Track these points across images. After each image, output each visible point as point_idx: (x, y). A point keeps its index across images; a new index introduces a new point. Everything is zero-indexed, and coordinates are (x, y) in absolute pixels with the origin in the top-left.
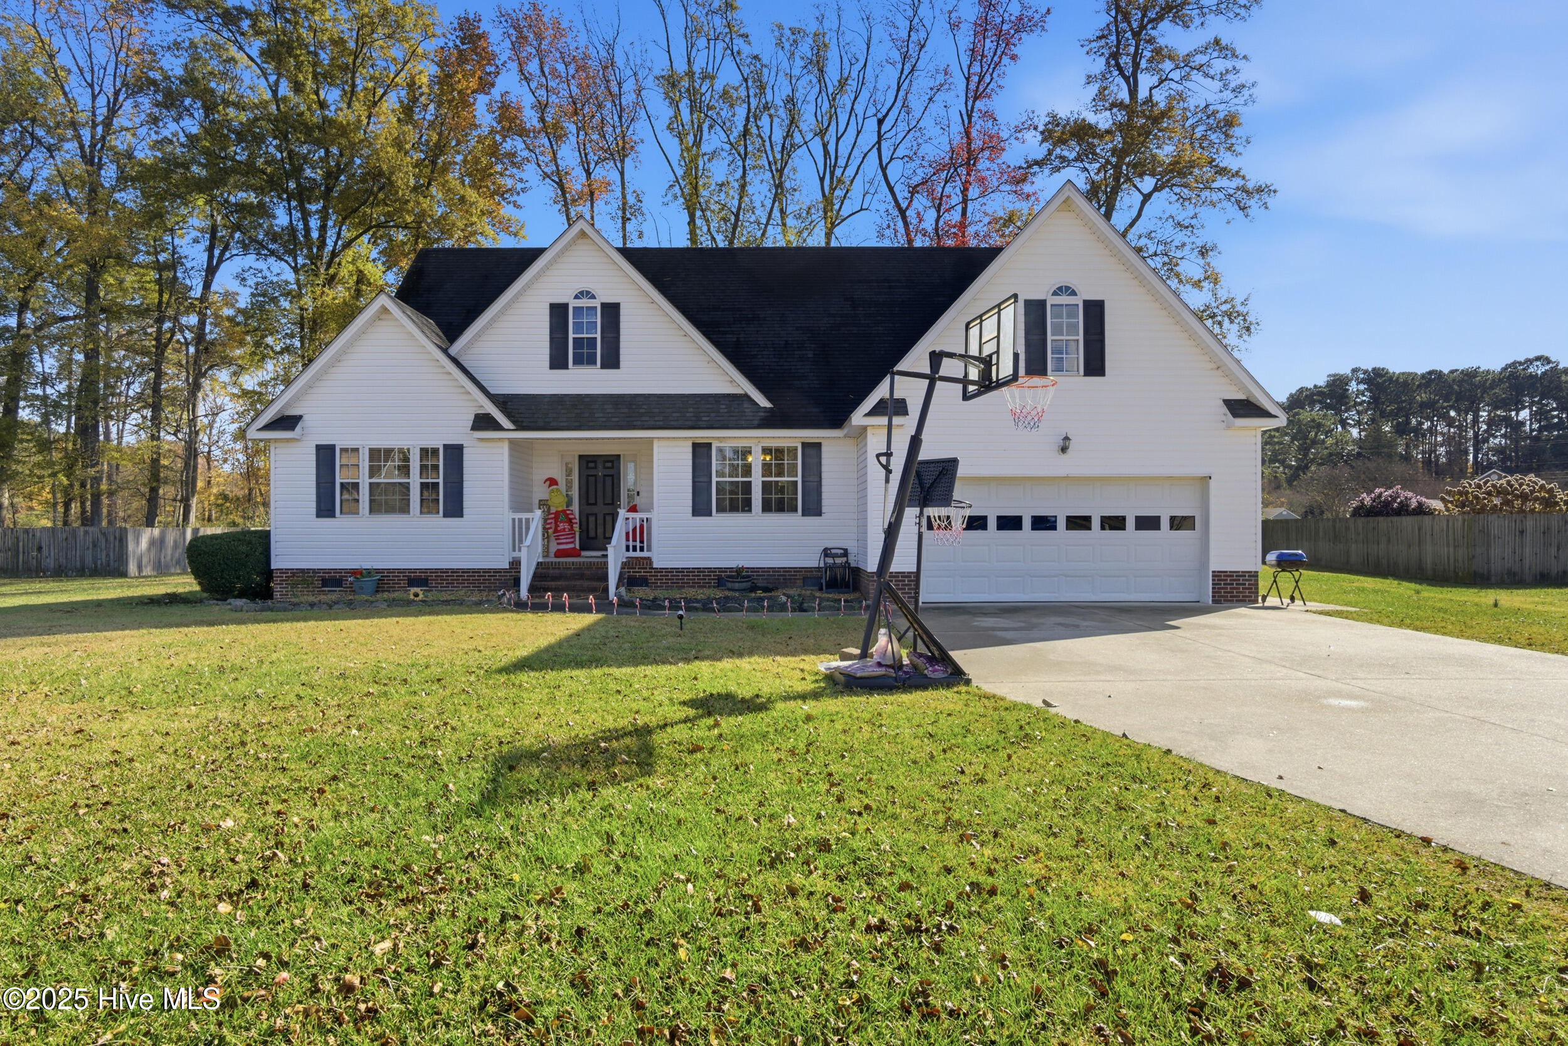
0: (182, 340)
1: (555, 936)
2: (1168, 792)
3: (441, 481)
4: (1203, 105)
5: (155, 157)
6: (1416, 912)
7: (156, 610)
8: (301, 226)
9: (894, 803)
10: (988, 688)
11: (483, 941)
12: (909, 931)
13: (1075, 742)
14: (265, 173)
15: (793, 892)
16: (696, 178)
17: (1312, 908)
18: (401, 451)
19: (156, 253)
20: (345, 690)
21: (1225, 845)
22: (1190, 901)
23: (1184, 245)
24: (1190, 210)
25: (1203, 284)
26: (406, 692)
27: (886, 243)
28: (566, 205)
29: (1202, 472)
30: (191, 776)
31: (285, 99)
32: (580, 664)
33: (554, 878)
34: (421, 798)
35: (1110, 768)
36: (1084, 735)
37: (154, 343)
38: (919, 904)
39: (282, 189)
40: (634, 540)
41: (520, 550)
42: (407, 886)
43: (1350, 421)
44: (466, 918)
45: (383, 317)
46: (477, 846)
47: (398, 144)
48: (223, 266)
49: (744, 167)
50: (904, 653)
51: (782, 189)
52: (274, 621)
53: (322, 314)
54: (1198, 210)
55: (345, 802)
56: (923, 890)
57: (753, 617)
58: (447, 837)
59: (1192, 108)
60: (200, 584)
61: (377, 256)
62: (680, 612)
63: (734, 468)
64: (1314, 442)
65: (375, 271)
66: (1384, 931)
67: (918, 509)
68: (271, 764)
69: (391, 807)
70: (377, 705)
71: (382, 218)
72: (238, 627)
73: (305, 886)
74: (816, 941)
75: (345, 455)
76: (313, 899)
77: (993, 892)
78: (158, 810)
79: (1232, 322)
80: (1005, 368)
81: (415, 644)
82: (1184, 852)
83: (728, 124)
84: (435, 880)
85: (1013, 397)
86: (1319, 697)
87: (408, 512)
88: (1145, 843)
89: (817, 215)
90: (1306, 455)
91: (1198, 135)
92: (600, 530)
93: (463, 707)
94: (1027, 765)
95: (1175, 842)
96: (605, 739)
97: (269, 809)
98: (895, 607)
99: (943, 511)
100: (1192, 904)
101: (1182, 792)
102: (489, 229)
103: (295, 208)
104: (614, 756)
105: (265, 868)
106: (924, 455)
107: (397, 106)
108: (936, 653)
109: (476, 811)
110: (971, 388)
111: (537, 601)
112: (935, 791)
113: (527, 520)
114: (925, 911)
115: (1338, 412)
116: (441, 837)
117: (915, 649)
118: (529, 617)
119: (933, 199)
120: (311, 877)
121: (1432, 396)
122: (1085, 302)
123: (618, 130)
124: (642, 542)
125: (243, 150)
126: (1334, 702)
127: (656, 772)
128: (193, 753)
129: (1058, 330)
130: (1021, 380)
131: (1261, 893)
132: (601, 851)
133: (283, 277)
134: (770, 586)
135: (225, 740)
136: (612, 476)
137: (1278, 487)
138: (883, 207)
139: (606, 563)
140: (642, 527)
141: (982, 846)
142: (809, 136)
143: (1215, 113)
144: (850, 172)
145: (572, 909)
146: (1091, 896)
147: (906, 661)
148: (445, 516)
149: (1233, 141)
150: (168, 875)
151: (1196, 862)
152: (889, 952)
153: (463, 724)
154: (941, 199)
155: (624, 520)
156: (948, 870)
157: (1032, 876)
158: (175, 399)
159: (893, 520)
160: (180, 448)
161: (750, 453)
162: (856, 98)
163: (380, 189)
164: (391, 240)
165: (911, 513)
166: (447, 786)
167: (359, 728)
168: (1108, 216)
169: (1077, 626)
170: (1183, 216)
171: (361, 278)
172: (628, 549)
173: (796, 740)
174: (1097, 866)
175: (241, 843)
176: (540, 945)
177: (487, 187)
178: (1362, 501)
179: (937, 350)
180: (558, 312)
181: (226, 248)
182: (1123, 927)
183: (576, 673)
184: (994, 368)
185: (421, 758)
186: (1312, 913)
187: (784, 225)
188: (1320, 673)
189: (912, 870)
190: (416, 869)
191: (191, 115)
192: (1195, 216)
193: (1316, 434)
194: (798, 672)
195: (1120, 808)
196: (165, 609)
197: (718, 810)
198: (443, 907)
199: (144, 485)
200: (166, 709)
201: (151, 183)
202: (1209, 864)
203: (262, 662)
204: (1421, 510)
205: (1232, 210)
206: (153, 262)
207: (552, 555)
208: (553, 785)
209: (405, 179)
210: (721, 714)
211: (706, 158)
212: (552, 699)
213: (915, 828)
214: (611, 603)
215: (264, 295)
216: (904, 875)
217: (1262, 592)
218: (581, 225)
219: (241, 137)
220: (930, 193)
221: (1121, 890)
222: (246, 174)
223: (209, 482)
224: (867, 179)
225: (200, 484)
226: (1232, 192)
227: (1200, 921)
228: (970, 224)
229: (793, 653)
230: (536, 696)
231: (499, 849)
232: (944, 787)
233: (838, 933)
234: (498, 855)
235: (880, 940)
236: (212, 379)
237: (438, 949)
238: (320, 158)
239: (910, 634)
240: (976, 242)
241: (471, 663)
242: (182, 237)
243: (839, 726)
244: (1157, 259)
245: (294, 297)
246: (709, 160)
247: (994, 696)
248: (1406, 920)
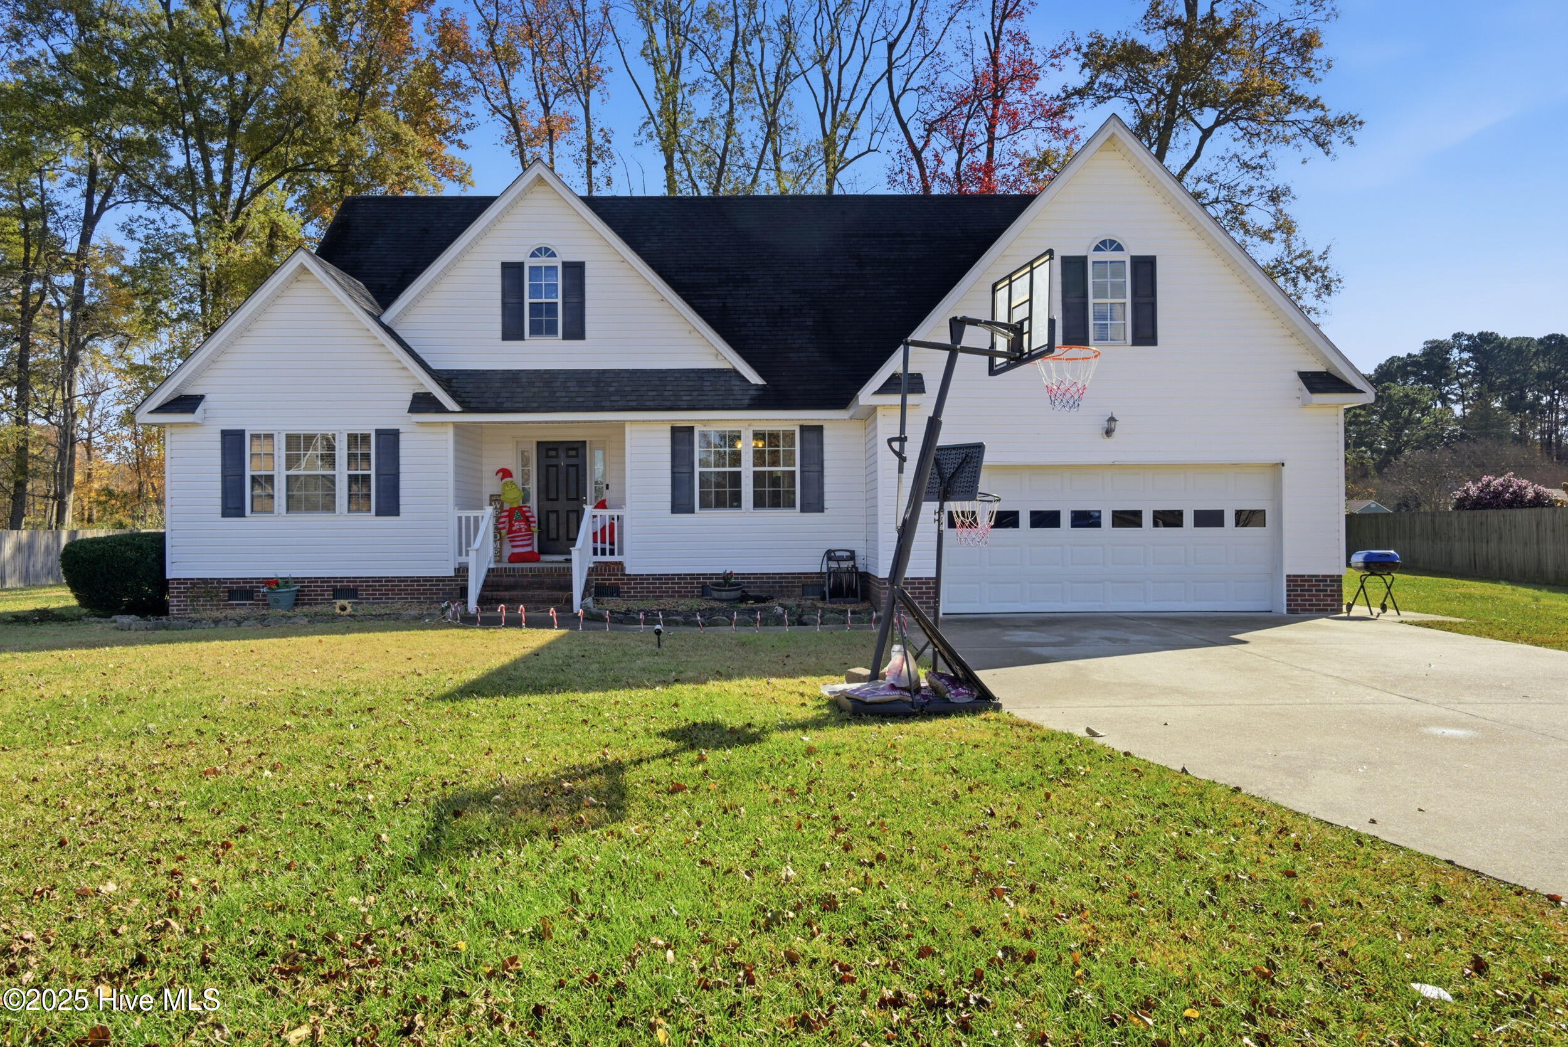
0: (55, 304)
1: (508, 1016)
2: (1238, 838)
3: (372, 473)
4: (1276, 21)
5: (17, 81)
6: (1544, 986)
7: (21, 629)
8: (200, 168)
9: (912, 851)
10: (1021, 714)
11: (422, 1024)
12: (931, 1005)
13: (1126, 778)
14: (156, 104)
15: (792, 959)
16: (675, 113)
17: (1415, 980)
18: (325, 437)
19: (21, 199)
20: (256, 723)
21: (1307, 903)
22: (1266, 971)
23: (1251, 189)
24: (1260, 148)
25: (1273, 235)
26: (331, 725)
27: (899, 191)
28: (520, 145)
29: (1276, 458)
30: (64, 831)
31: (179, 14)
32: (539, 690)
33: (508, 946)
34: (348, 852)
35: (1167, 810)
36: (1136, 771)
37: (19, 307)
38: (942, 972)
39: (178, 123)
40: (603, 541)
41: (467, 555)
42: (330, 958)
43: (1453, 397)
44: (401, 996)
45: (302, 277)
46: (415, 909)
47: (321, 72)
48: (106, 215)
49: (731, 101)
50: (922, 673)
51: (775, 127)
52: (170, 641)
53: (227, 275)
54: (1267, 148)
55: (255, 858)
56: (947, 956)
57: (744, 633)
58: (379, 898)
59: (1263, 26)
60: (77, 597)
61: (293, 205)
62: (658, 627)
63: (720, 456)
64: (1408, 421)
65: (290, 223)
66: (1505, 1009)
67: (937, 504)
68: (165, 814)
69: (310, 863)
70: (295, 740)
71: (300, 160)
72: (126, 650)
73: (205, 962)
74: (820, 1017)
75: (256, 442)
76: (214, 978)
77: (1030, 958)
78: (22, 874)
79: (1308, 279)
80: (1039, 337)
81: (342, 666)
82: (1258, 910)
83: (712, 49)
84: (364, 951)
85: (1049, 371)
86: (1418, 725)
87: (334, 510)
88: (1211, 900)
89: (817, 158)
90: (1398, 437)
91: (1269, 58)
92: (563, 531)
93: (400, 743)
94: (1068, 806)
95: (1246, 897)
96: (569, 778)
97: (161, 869)
98: (911, 619)
99: (967, 506)
100: (1269, 974)
101: (1254, 838)
102: (427, 172)
103: (193, 146)
104: (579, 798)
105: (155, 941)
106: (944, 439)
107: (317, 24)
108: (960, 673)
109: (412, 866)
110: (999, 361)
111: (488, 614)
112: (960, 838)
113: (476, 519)
114: (949, 982)
115: (1437, 385)
116: (371, 899)
117: (935, 669)
118: (479, 633)
119: (954, 138)
120: (212, 951)
121: (1552, 366)
122: (1133, 258)
123: (582, 57)
124: (612, 543)
125: (128, 75)
126: (1437, 731)
127: (629, 816)
128: (67, 803)
129: (1101, 292)
130: (1057, 351)
131: (1352, 961)
132: (564, 912)
133: (180, 230)
134: (764, 595)
135: (108, 786)
136: (576, 466)
137: (1365, 475)
138: (895, 148)
139: (570, 569)
140: (612, 526)
141: (1016, 902)
142: (808, 64)
143: (1289, 32)
144: (856, 106)
145: (529, 983)
146: (1147, 964)
147: (924, 683)
148: (377, 514)
149: (1312, 65)
150: (32, 953)
151: (1273, 923)
152: (907, 1033)
153: (400, 763)
154: (963, 137)
155: (590, 519)
156: (977, 932)
157: (1076, 939)
158: (46, 375)
159: (907, 516)
160: (53, 434)
161: (739, 438)
162: (862, 18)
163: (297, 125)
164: (312, 186)
165: (929, 508)
166: (379, 836)
167: (273, 769)
168: (1160, 156)
169: (1126, 641)
170: (1249, 154)
171: (275, 231)
172: (595, 553)
173: (794, 776)
174: (1155, 927)
175: (125, 912)
176: (490, 1028)
177: (427, 123)
178: (1467, 491)
179: (959, 316)
180: (512, 272)
181: (109, 193)
182: (1187, 1000)
183: (534, 699)
184: (1026, 337)
185: (348, 804)
186: (1416, 986)
187: (778, 169)
188: (1419, 696)
189: (933, 932)
190: (341, 938)
191: (63, 31)
192: (1264, 155)
193: (1411, 412)
194: (797, 696)
195: (1180, 857)
196: (31, 629)
197: (703, 862)
198: (373, 984)
199: (9, 479)
200: (34, 749)
201: (14, 113)
202: (1288, 925)
203: (155, 691)
204: (1538, 501)
205: (1309, 147)
206: (17, 209)
207: (506, 560)
208: (506, 833)
209: (328, 113)
210: (707, 748)
211: (686, 90)
212: (506, 732)
213: (937, 882)
214: (576, 616)
215: (156, 251)
216: (922, 938)
217: (1347, 599)
218: (537, 170)
219: (125, 60)
220: (951, 131)
221: (1183, 956)
222: (134, 104)
223: (89, 475)
224: (875, 115)
225: (78, 478)
226: (1309, 125)
227: (1280, 995)
228: (996, 168)
229: (792, 674)
230: (486, 728)
231: (442, 911)
232: (970, 832)
233: (845, 1008)
234: (440, 919)
235: (896, 1017)
236: (93, 352)
237: (366, 1035)
238: (223, 86)
239: (929, 651)
240: (1004, 188)
241: (409, 688)
242: (53, 179)
243: (845, 760)
244: (1219, 206)
245: (193, 253)
246: (691, 92)
247: (1029, 724)
248: (1532, 996)
